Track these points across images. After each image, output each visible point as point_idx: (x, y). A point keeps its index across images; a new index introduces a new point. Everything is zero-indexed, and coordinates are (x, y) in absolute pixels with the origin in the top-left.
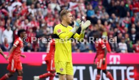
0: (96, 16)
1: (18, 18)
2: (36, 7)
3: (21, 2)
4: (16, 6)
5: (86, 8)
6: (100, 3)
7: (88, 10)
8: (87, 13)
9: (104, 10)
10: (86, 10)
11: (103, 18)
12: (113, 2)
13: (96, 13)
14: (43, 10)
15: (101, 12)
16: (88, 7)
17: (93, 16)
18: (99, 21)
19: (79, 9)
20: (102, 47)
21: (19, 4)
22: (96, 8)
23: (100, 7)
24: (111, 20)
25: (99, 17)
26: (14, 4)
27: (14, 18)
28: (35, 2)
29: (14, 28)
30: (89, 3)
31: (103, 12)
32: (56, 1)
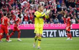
0: (61, 7)
1: (26, 9)
2: (34, 3)
3: (27, 1)
4: (25, 3)
5: (56, 4)
6: (63, 1)
7: (58, 4)
8: (57, 6)
9: (65, 4)
10: (56, 5)
11: (65, 8)
12: (69, 1)
13: (61, 6)
14: (37, 4)
15: (63, 5)
16: (57, 3)
17: (60, 7)
18: (62, 10)
19: (53, 4)
20: (69, 21)
21: (26, 2)
22: (61, 3)
23: (63, 3)
24: (68, 9)
25: (62, 8)
26: (24, 2)
27: (24, 9)
28: (33, 1)
29: (24, 13)
30: (58, 1)
31: (64, 5)
32: (42, 1)
